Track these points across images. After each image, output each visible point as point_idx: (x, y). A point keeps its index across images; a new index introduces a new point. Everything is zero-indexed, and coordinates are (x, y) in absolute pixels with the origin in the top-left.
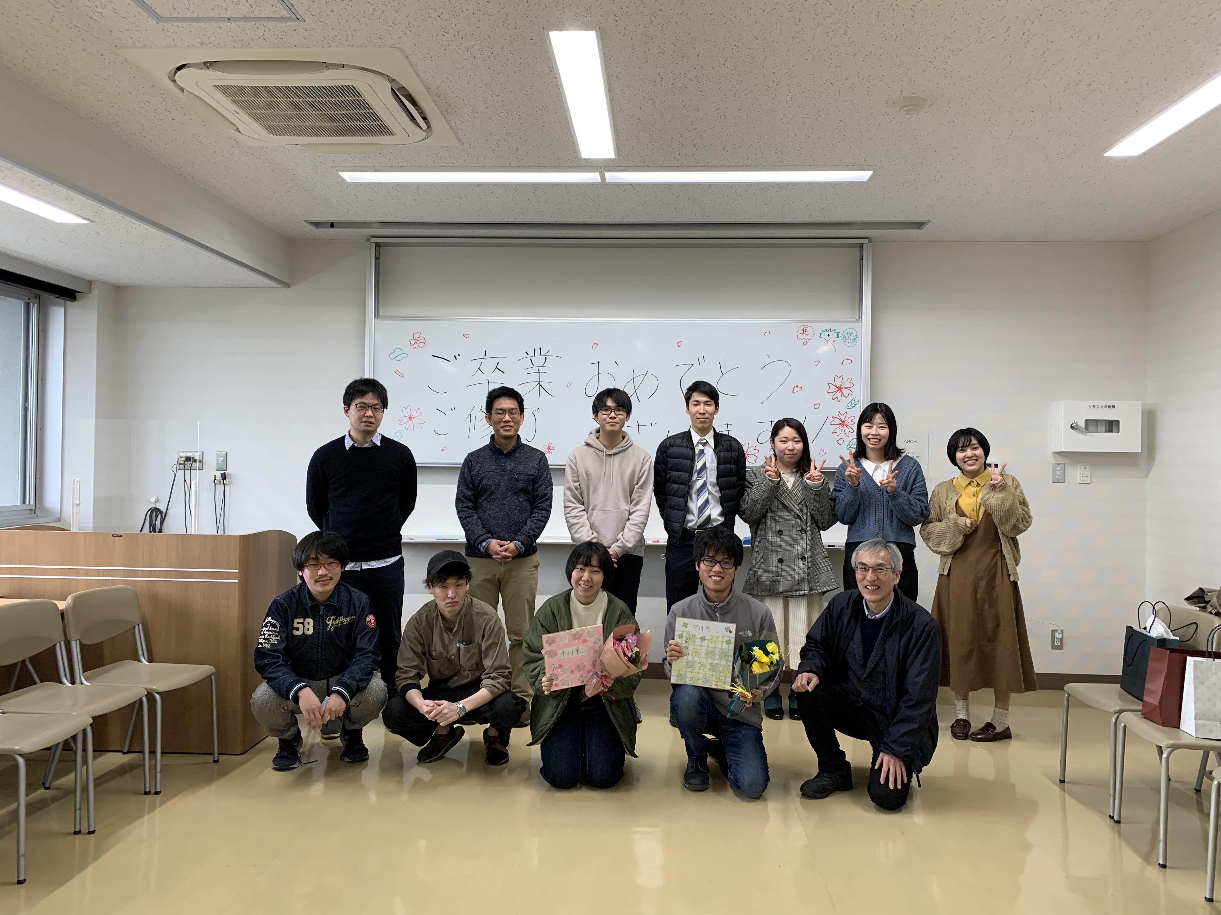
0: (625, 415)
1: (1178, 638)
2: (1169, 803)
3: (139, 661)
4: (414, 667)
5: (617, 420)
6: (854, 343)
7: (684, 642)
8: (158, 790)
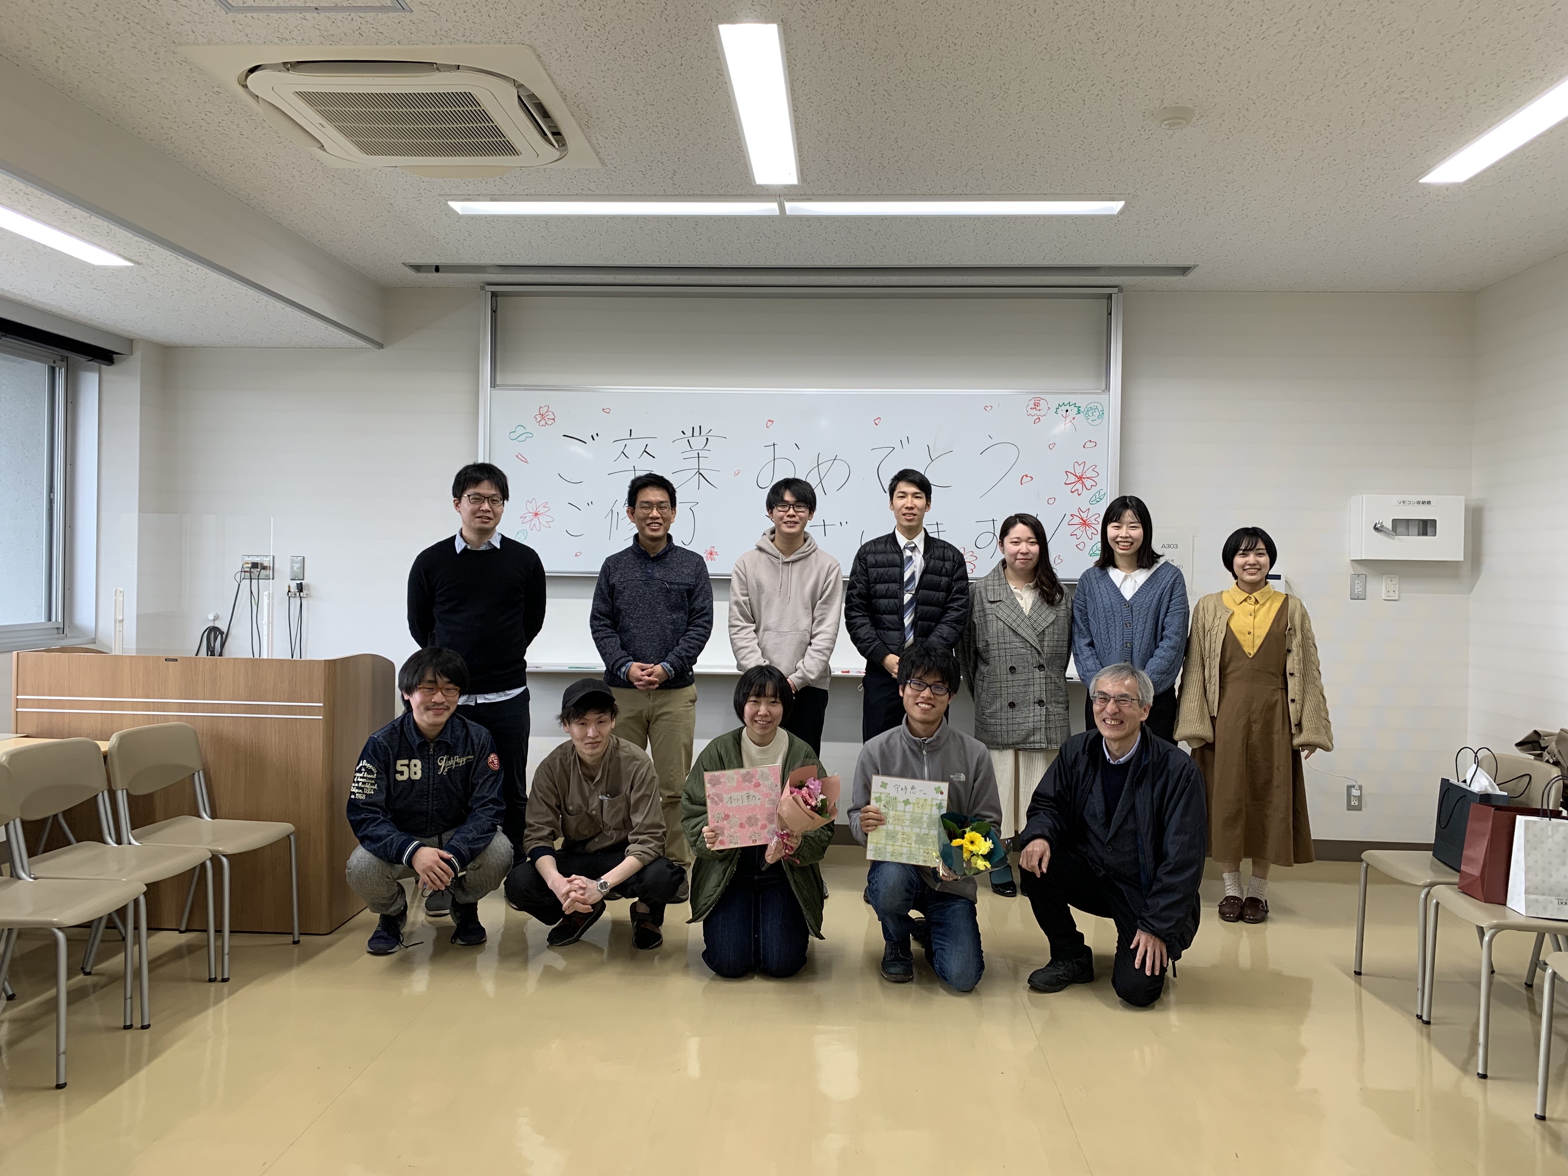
0: (807, 512)
1: (1506, 794)
2: (1491, 999)
3: (200, 817)
4: (548, 824)
5: (796, 519)
6: (1099, 421)
7: (882, 807)
8: (226, 976)
